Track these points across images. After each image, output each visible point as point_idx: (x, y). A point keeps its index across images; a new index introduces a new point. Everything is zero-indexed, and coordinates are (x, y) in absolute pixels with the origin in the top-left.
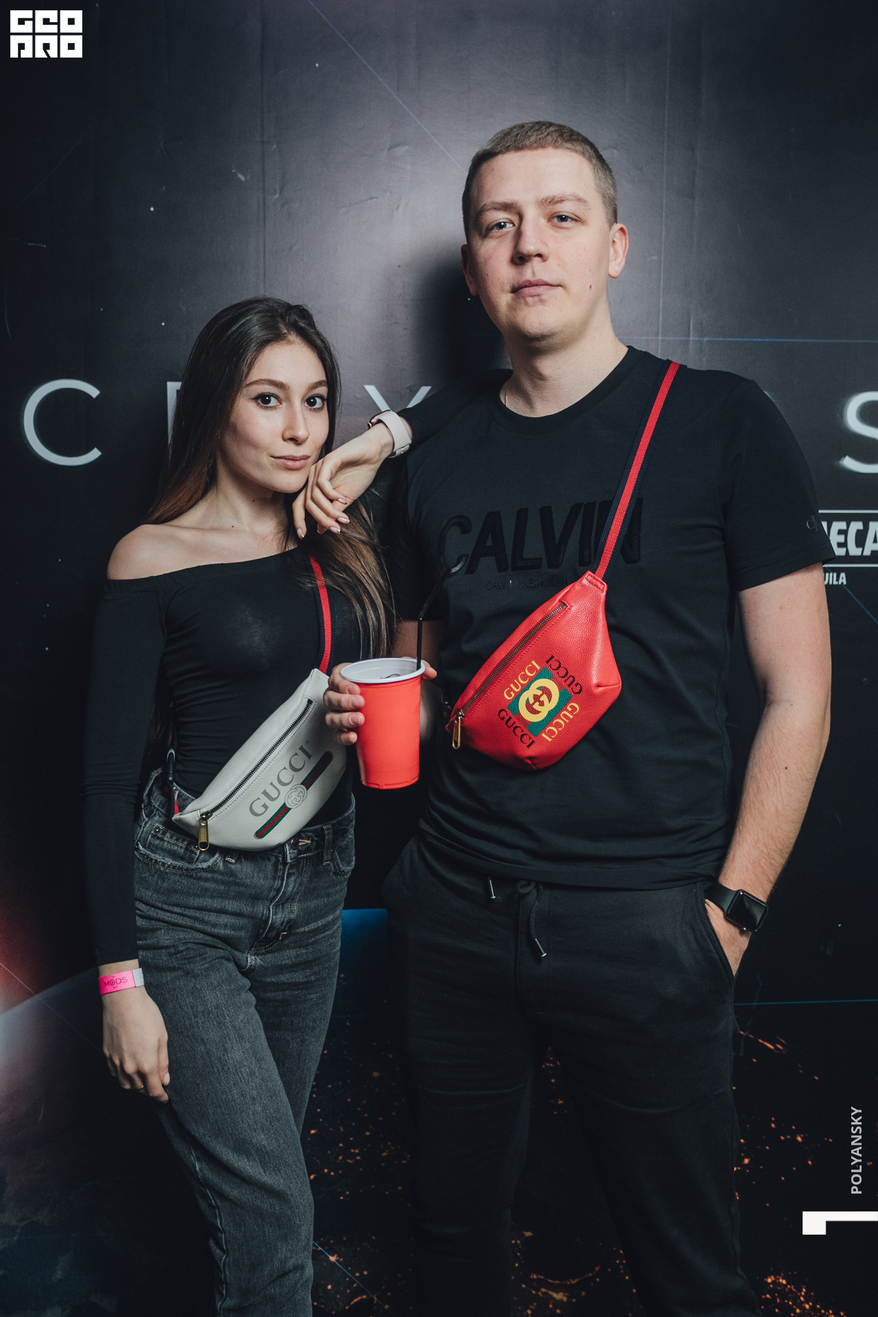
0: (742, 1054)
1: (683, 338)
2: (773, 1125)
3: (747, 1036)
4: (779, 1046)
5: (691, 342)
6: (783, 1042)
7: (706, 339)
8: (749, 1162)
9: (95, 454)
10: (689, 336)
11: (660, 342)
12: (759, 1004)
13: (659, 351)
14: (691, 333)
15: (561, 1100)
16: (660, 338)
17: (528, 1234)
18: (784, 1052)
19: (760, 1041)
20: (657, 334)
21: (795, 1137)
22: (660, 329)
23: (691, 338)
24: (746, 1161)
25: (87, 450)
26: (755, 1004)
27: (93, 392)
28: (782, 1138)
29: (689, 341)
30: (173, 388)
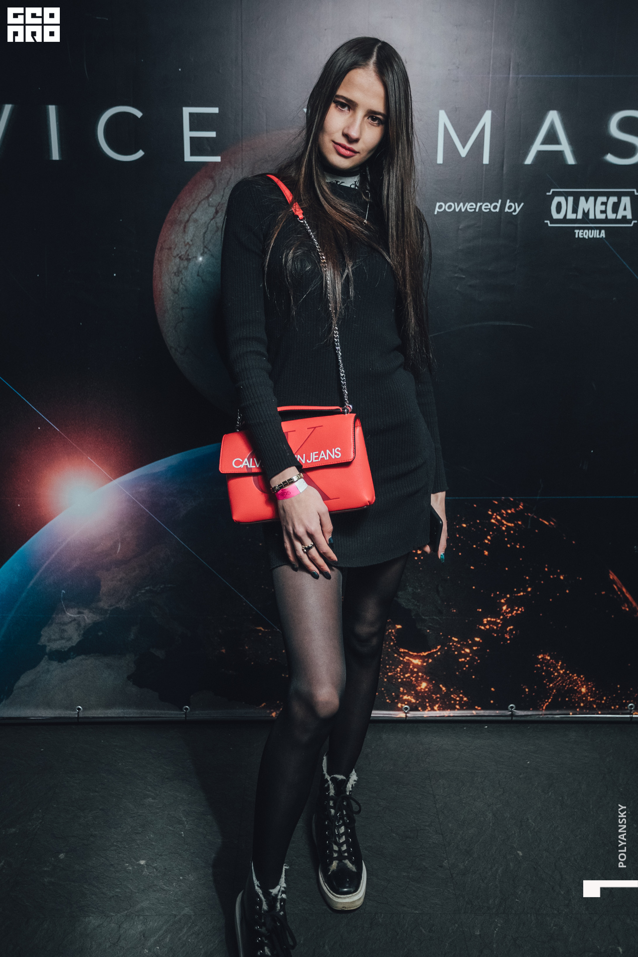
0: (529, 527)
1: (505, 76)
2: (546, 569)
3: (533, 517)
4: (552, 523)
5: (511, 78)
6: (555, 520)
7: (520, 76)
8: (531, 590)
9: (140, 154)
10: (509, 74)
11: (490, 78)
12: (540, 497)
13: (490, 84)
14: (511, 72)
15: (420, 551)
16: (491, 76)
17: (399, 627)
18: (555, 527)
19: (541, 520)
20: (489, 73)
21: (560, 576)
22: (491, 70)
23: (511, 76)
24: (529, 589)
25: (136, 151)
26: (538, 498)
27: (139, 114)
28: (552, 577)
29: (509, 77)
30: (187, 111)
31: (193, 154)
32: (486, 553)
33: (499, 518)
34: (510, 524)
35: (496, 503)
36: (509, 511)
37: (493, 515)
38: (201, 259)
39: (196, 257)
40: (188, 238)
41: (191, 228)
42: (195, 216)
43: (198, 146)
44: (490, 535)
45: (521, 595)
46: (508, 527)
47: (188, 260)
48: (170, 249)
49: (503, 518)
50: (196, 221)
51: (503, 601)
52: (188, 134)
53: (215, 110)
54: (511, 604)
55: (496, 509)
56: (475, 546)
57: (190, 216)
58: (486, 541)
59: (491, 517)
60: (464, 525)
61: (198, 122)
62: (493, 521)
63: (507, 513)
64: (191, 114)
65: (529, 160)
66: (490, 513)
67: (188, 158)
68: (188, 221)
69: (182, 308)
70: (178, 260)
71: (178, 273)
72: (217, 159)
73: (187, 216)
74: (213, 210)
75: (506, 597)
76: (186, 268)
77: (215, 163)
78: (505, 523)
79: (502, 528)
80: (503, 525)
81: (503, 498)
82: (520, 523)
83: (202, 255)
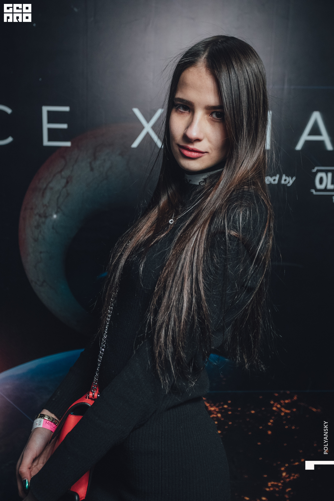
0: (301, 413)
1: (282, 87)
2: (315, 445)
3: (304, 406)
4: (319, 410)
6: (321, 408)
7: (293, 87)
9: (10, 139)
10: (284, 86)
12: (310, 391)
14: (285, 84)
18: (320, 413)
19: (310, 407)
23: (286, 87)
25: (6, 138)
26: (308, 391)
27: (9, 111)
29: (284, 88)
30: (45, 109)
31: (50, 139)
32: (270, 432)
33: (279, 406)
34: (288, 411)
35: (276, 395)
36: (287, 401)
37: (273, 404)
38: (55, 216)
39: (51, 215)
40: (46, 201)
41: (48, 194)
42: (51, 185)
43: (53, 135)
44: (273, 419)
45: (296, 465)
46: (285, 413)
47: (46, 217)
48: (32, 209)
49: (282, 406)
50: (52, 189)
51: (283, 469)
52: (46, 126)
53: (67, 109)
54: (288, 471)
55: (277, 400)
56: (261, 428)
57: (47, 185)
58: (270, 424)
59: (273, 405)
60: (253, 412)
61: (53, 117)
62: (274, 409)
63: (285, 403)
64: (49, 112)
65: (299, 147)
66: (272, 402)
67: (46, 143)
68: (45, 189)
69: (41, 253)
70: (37, 217)
71: (38, 226)
72: (68, 144)
73: (45, 186)
74: (65, 181)
75: (285, 466)
76: (44, 223)
77: (66, 148)
78: (283, 409)
79: (280, 414)
80: (282, 411)
81: (282, 392)
82: (295, 410)
83: (56, 213)
